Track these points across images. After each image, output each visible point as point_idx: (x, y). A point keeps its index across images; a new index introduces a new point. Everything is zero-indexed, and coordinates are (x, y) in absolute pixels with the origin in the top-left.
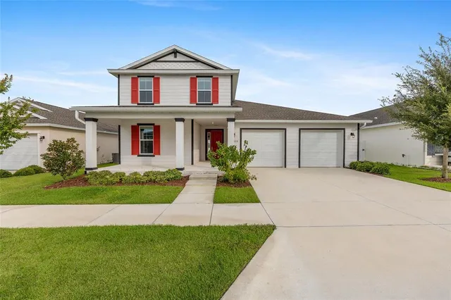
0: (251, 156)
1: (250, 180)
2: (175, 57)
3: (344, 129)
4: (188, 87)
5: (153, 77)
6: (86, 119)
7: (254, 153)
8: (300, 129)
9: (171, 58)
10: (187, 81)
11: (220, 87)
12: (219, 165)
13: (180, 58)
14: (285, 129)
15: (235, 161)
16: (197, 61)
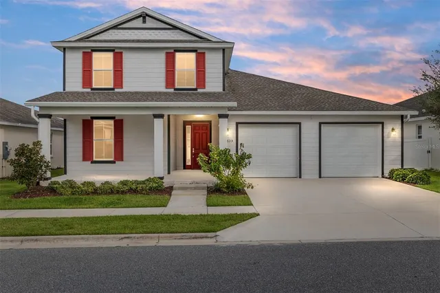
0: (247, 161)
1: (246, 188)
2: (144, 22)
3: (383, 123)
4: (163, 66)
5: (113, 51)
6: (40, 116)
7: (249, 157)
8: (320, 124)
9: (138, 23)
10: (161, 58)
11: (207, 65)
12: (210, 170)
13: (150, 23)
14: (300, 124)
15: (228, 167)
16: (175, 28)
